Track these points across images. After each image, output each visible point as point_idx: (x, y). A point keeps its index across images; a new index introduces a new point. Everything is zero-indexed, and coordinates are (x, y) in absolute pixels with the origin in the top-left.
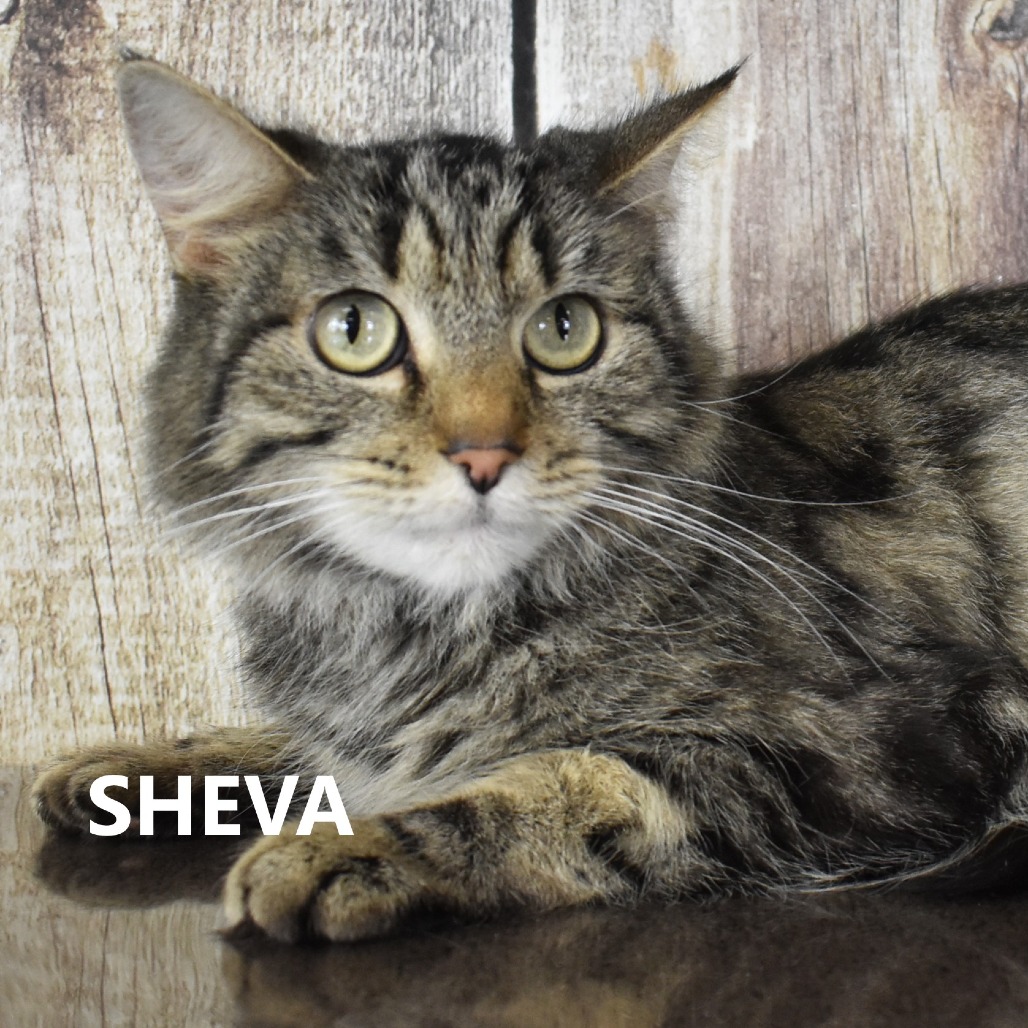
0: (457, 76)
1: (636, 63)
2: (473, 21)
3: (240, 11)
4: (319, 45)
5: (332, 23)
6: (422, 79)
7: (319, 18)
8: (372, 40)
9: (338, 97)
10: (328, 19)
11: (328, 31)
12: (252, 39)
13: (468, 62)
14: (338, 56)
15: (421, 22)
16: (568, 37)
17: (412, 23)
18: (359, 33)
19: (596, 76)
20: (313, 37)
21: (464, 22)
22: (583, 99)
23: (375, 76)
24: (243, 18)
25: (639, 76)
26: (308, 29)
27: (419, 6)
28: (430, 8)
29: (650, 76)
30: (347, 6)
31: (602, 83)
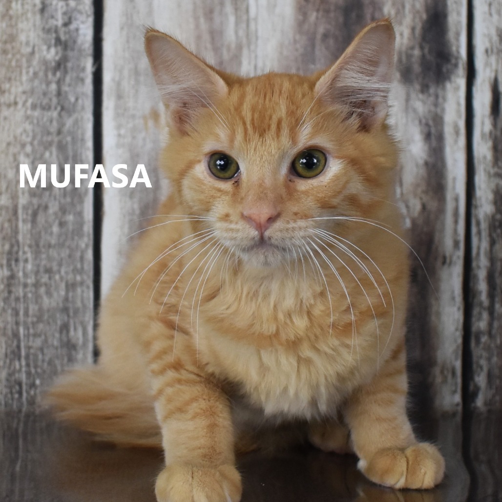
0: (69, 123)
1: (145, 118)
2: (77, 99)
4: (12, 109)
5: (18, 100)
6: (55, 124)
7: (12, 98)
8: (34, 107)
9: (19, 131)
10: (15, 98)
11: (16, 103)
13: (75, 116)
14: (20, 114)
15: (55, 100)
16: (117, 107)
17: (51, 100)
18: (29, 104)
19: (128, 122)
20: (9, 106)
21: (72, 99)
22: (122, 132)
23: (35, 121)
25: (146, 124)
26: (7, 102)
27: (54, 93)
28: (59, 94)
29: (151, 123)
30: (24, 92)
31: (130, 125)
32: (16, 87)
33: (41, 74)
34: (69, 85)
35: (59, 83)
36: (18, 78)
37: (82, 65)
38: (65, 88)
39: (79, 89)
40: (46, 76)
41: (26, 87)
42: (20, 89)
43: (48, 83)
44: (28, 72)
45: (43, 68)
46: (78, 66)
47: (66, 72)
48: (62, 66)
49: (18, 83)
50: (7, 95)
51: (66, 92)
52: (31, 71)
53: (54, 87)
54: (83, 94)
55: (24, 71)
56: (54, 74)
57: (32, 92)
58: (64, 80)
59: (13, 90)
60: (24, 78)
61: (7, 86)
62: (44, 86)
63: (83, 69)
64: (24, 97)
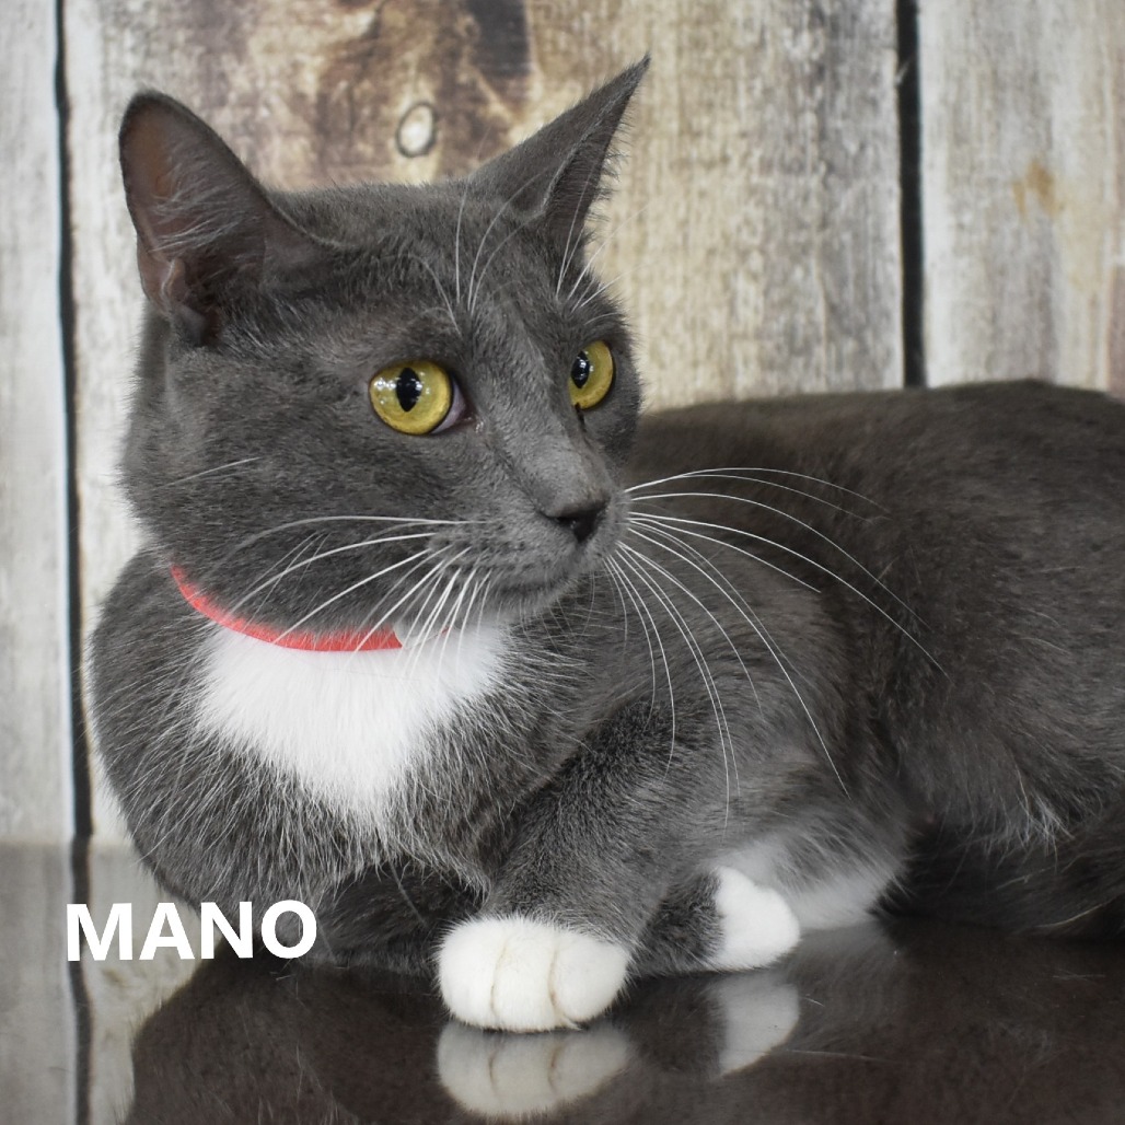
0: (846, 200)
1: (1017, 185)
2: (862, 147)
3: (642, 142)
4: (716, 173)
5: (730, 151)
6: (814, 204)
7: (717, 147)
8: (766, 167)
9: (734, 221)
10: (724, 147)
11: (725, 160)
12: (653, 168)
13: (858, 185)
14: (733, 183)
15: (812, 150)
16: (953, 162)
17: (803, 150)
18: (754, 160)
19: (979, 197)
20: (709, 165)
21: (853, 148)
22: (967, 218)
23: (770, 199)
24: (645, 150)
25: (1020, 197)
26: (707, 157)
27: (811, 133)
28: (822, 135)
29: (1031, 197)
30: (743, 135)
31: (985, 203)
32: (725, 122)
33: (781, 93)
34: (845, 116)
35: (820, 111)
36: (728, 103)
37: (873, 69)
38: (835, 123)
39: (868, 124)
40: (792, 96)
41: (749, 121)
42: (734, 128)
43: (797, 113)
44: (750, 89)
45: (785, 78)
46: (864, 72)
47: (837, 86)
48: (828, 74)
49: (729, 115)
50: (704, 141)
51: (838, 132)
52: (758, 84)
53: (810, 119)
54: (875, 134)
55: (742, 87)
56: (810, 92)
57: (762, 132)
58: (832, 105)
59: (719, 129)
60: (743, 102)
61: (705, 121)
62: (787, 120)
63: (876, 79)
64: (743, 145)
